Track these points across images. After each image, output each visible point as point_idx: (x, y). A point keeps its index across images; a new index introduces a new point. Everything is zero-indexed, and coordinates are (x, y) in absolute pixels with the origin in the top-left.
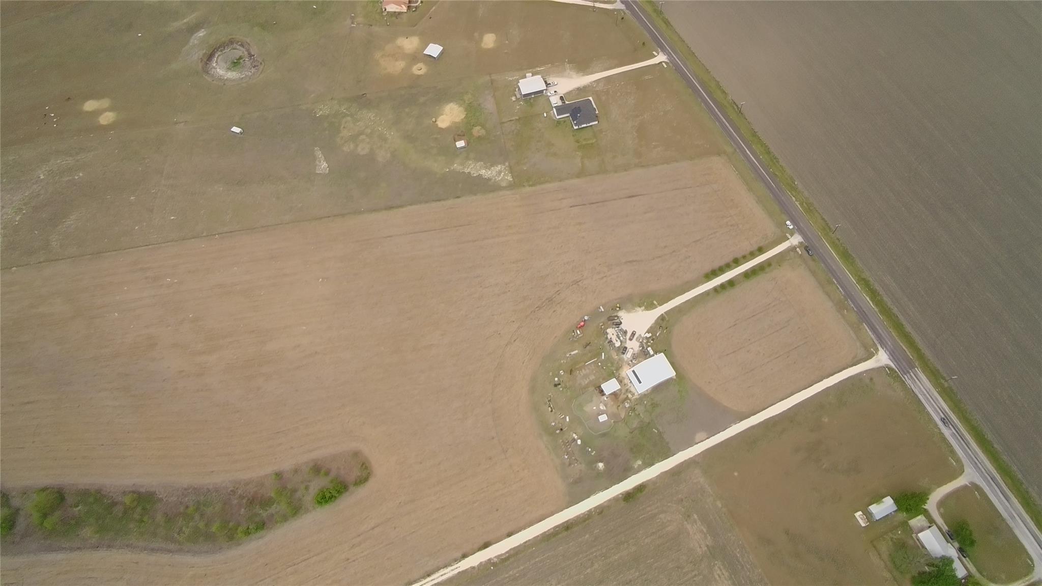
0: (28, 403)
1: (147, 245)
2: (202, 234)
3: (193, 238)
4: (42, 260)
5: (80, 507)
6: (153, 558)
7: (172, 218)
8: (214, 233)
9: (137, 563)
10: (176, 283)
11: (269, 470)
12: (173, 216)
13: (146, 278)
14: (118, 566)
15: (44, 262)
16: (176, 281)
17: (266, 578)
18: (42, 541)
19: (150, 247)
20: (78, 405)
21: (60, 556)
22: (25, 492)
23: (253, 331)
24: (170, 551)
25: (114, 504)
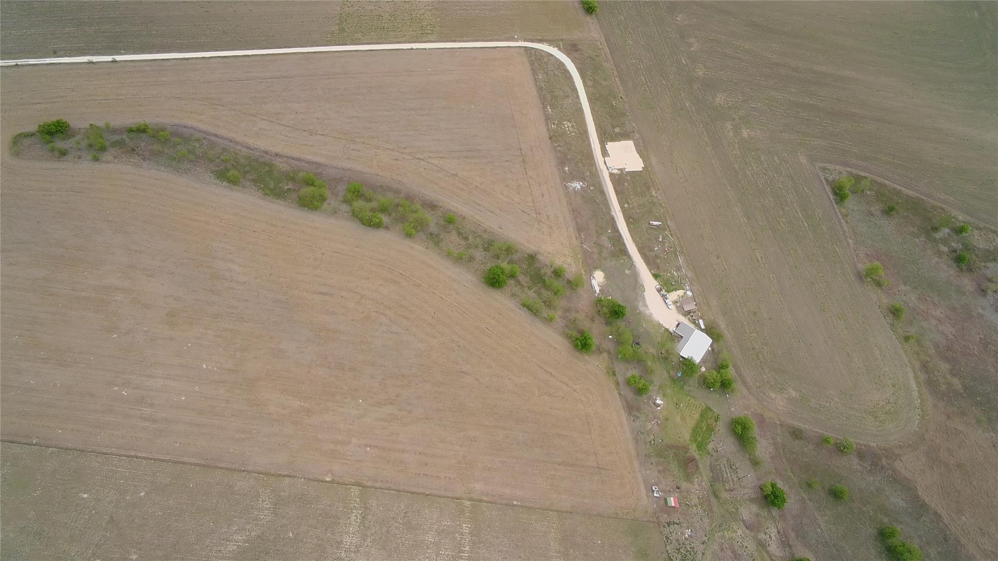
0: (325, 294)
1: (137, 457)
2: (53, 452)
3: (67, 449)
4: (287, 480)
5: (286, 187)
6: (231, 135)
7: (85, 496)
8: (37, 447)
9: (245, 136)
10: (116, 386)
11: (103, 166)
12: (84, 499)
13: (152, 405)
14: (261, 138)
15: (284, 476)
16: (116, 388)
17: (144, 98)
18: (324, 172)
19: (132, 454)
20: (272, 276)
21: (310, 157)
22: (335, 212)
23: (51, 295)
24: (216, 136)
25: (254, 181)
